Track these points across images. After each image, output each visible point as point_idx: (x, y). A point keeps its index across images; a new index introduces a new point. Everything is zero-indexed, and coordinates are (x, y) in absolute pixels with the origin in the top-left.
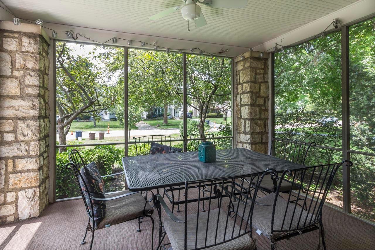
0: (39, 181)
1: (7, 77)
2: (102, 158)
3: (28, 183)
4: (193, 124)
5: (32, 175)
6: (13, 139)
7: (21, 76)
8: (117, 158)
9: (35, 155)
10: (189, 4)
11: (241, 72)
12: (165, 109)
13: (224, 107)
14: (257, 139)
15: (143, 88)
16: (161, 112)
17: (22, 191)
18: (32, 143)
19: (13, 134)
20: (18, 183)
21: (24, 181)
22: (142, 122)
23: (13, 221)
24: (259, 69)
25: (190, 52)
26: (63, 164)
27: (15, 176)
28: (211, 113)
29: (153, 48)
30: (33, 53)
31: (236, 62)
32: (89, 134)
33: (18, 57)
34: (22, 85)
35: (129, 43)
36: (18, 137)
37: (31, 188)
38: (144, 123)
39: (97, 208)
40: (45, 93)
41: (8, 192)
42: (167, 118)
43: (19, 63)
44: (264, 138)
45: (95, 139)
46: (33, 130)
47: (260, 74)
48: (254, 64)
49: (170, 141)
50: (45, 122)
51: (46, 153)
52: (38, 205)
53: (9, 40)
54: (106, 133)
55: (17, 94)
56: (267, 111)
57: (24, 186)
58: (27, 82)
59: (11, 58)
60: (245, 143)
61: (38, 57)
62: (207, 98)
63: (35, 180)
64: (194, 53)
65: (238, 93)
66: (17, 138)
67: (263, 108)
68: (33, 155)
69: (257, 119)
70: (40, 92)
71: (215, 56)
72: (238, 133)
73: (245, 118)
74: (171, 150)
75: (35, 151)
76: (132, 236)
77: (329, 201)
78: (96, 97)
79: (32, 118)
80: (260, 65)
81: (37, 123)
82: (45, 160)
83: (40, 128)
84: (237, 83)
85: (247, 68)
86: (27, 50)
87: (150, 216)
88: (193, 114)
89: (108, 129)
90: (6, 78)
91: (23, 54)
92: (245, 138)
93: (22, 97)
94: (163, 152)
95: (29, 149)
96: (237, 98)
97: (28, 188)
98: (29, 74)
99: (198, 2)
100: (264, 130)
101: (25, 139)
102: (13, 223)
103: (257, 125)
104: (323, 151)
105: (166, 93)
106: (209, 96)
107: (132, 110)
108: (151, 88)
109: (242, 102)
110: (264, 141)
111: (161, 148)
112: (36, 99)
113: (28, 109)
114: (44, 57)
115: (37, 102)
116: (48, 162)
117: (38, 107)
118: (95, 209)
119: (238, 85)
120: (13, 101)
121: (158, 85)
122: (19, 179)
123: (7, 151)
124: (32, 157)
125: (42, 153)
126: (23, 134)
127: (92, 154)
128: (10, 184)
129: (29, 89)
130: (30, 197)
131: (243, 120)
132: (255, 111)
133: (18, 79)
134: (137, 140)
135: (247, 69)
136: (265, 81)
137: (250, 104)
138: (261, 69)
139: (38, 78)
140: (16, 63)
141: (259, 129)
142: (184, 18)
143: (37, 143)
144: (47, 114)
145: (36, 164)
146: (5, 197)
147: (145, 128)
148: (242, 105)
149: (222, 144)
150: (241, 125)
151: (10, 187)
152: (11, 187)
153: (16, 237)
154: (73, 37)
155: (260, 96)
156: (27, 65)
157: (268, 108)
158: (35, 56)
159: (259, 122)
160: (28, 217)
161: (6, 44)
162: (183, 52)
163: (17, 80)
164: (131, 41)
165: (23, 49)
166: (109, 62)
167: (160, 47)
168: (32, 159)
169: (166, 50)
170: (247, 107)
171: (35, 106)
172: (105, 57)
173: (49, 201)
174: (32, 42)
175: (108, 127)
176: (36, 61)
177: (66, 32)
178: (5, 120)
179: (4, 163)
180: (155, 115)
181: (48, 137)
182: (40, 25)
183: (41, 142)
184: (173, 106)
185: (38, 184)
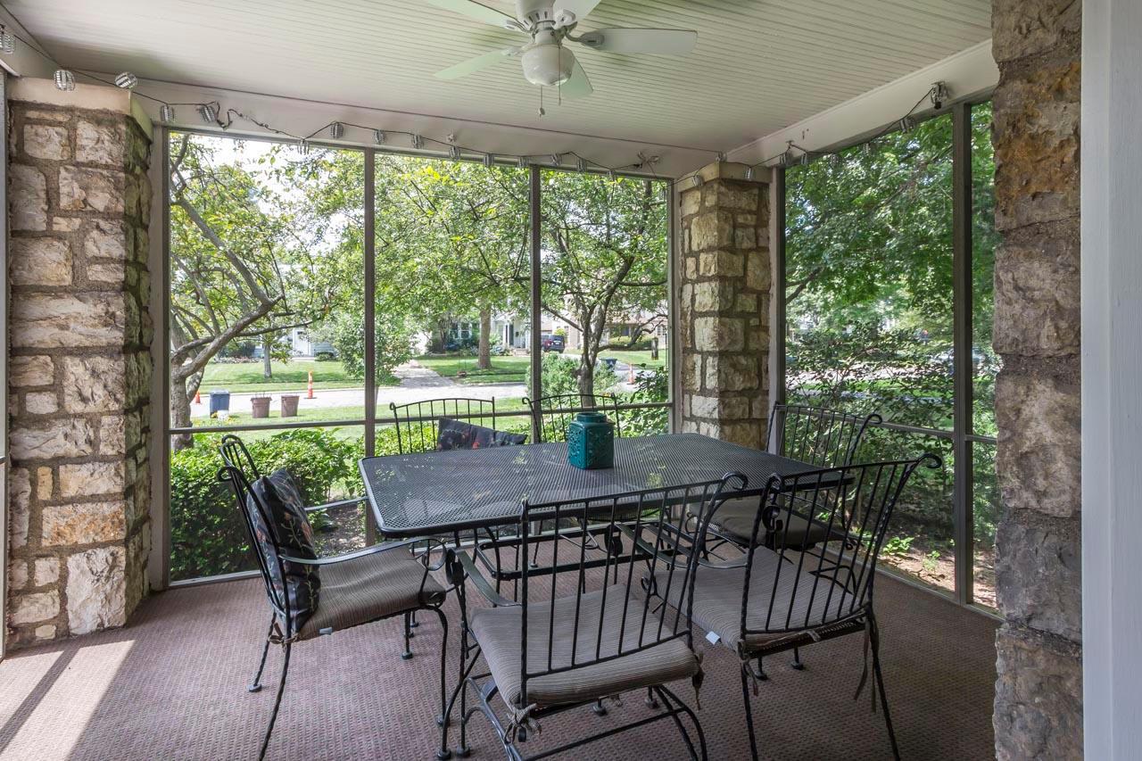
0: (125, 528)
1: (36, 236)
2: (298, 465)
3: (94, 531)
4: (568, 369)
5: (107, 509)
6: (52, 409)
7: (75, 232)
8: (339, 471)
9: (114, 452)
10: (541, 45)
11: (695, 220)
12: (483, 325)
13: (654, 318)
14: (736, 410)
15: (418, 264)
16: (470, 333)
17: (78, 555)
18: (106, 420)
19: (53, 395)
20: (67, 531)
21: (83, 525)
22: (414, 362)
23: (53, 640)
24: (744, 212)
25: (551, 164)
26: (188, 482)
27: (59, 512)
28: (617, 338)
29: (447, 153)
30: (108, 169)
31: (681, 193)
32: (252, 400)
33: (65, 179)
34: (77, 259)
35: (378, 137)
36: (66, 403)
37: (104, 545)
38: (419, 367)
39: (298, 585)
40: (139, 280)
41: (39, 557)
42: (488, 350)
43: (70, 195)
44: (755, 405)
45: (270, 415)
46: (110, 383)
47: (745, 226)
48: (731, 199)
49: (494, 415)
50: (141, 361)
51: (144, 448)
52: (122, 593)
53: (40, 130)
54: (303, 396)
55: (63, 284)
56: (766, 329)
57: (83, 541)
58: (92, 250)
59: (46, 181)
60: (704, 420)
61: (121, 180)
62: (600, 293)
63: (113, 523)
64: (563, 165)
65: (685, 281)
66: (63, 407)
67: (753, 322)
68: (109, 454)
69: (738, 354)
70: (126, 277)
71: (621, 174)
72: (684, 392)
73: (705, 349)
74: (494, 440)
75: (115, 442)
76: (388, 670)
77: (935, 581)
78: (279, 290)
79: (107, 351)
80: (745, 201)
81: (120, 365)
82: (141, 468)
83: (127, 378)
84: (683, 250)
85: (710, 210)
86: (91, 158)
87: (436, 609)
88: (569, 340)
89: (309, 386)
90: (33, 237)
91: (80, 171)
92: (705, 406)
93: (76, 291)
94: (474, 446)
95: (96, 437)
96: (684, 293)
97: (95, 545)
98: (98, 227)
99: (565, 37)
100: (755, 384)
101: (88, 410)
102: (54, 644)
103: (738, 370)
104: (927, 443)
105: (481, 279)
106: (608, 287)
107: (383, 327)
108: (439, 262)
109: (697, 305)
110: (756, 415)
111: (467, 434)
112: (116, 296)
113: (94, 326)
114: (137, 177)
115: (118, 304)
116: (148, 474)
117: (123, 320)
118: (292, 588)
119: (686, 256)
120: (52, 302)
121: (460, 254)
122: (71, 522)
123: (37, 444)
124: (105, 459)
125: (133, 448)
126: (80, 395)
127: (269, 455)
128: (44, 535)
129: (99, 267)
130: (99, 570)
131: (700, 356)
132: (731, 330)
133: (66, 242)
134: (401, 413)
135: (711, 212)
136: (760, 247)
137: (717, 309)
138: (750, 212)
139: (122, 237)
140: (61, 196)
141: (743, 382)
142: (529, 79)
143: (120, 420)
144: (145, 340)
145: (118, 480)
146: (31, 571)
147: (424, 382)
148: (695, 315)
149: (644, 426)
150: (694, 370)
151: (45, 543)
152: (48, 544)
153: (65, 677)
154: (218, 121)
155: (745, 290)
156: (90, 200)
157: (767, 322)
158: (113, 177)
159: (743, 361)
160: (94, 628)
161: (33, 143)
162: (530, 162)
163: (64, 244)
164: (382, 131)
165: (81, 157)
166: (318, 185)
167: (466, 149)
168: (107, 465)
169: (482, 157)
170: (711, 320)
171: (113, 315)
172: (305, 172)
173: (150, 585)
174: (107, 137)
175: (310, 378)
176: (117, 189)
177: (199, 107)
178: (30, 355)
179: (28, 476)
180: (452, 342)
181: (148, 403)
182: (127, 88)
183: (130, 418)
184: (506, 314)
185: (122, 536)
